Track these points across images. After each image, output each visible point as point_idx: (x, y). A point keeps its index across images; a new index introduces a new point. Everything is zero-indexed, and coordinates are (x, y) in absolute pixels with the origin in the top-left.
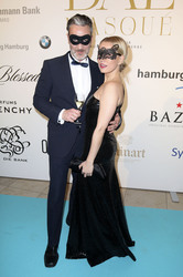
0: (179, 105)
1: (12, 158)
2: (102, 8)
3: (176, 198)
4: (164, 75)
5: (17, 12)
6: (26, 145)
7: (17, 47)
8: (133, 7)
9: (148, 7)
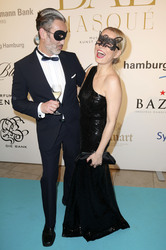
0: (163, 93)
1: (14, 145)
2: (90, 7)
3: (162, 178)
4: (148, 65)
5: (13, 14)
6: (25, 133)
7: (14, 45)
8: (118, 4)
9: (132, 4)
